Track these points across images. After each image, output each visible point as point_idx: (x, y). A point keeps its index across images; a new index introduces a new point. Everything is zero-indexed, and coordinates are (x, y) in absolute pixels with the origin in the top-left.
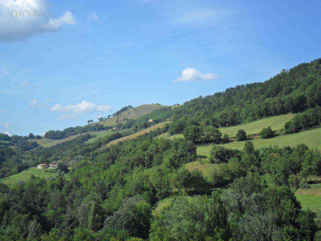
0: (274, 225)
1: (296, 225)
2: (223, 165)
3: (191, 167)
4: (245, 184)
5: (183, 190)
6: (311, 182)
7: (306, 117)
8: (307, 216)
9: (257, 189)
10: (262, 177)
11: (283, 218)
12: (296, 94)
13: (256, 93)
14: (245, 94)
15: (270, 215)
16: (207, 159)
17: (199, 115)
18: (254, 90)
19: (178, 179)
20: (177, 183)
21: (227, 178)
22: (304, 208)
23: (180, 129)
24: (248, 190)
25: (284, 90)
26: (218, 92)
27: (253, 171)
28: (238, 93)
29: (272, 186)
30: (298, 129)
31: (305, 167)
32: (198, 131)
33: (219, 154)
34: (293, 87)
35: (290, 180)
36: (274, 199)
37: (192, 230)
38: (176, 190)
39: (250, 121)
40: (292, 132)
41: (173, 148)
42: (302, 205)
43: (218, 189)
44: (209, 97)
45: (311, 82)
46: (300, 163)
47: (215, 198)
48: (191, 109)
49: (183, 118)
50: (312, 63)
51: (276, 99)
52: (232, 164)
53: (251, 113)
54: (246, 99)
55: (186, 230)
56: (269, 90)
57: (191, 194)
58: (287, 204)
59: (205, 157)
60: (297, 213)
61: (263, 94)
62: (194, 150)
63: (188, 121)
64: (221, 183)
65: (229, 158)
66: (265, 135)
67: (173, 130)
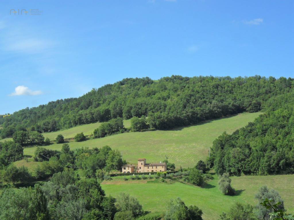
0: (84, 209)
1: (101, 208)
2: (45, 162)
3: (18, 165)
4: (62, 177)
5: (11, 184)
6: (113, 175)
7: (110, 125)
8: (109, 201)
9: (71, 181)
10: (75, 172)
11: (91, 204)
12: (103, 108)
13: (72, 106)
14: (63, 107)
15: (82, 202)
16: (32, 158)
17: (26, 122)
18: (70, 104)
19: (7, 174)
20: (7, 178)
21: (48, 173)
22: (107, 195)
23: (10, 134)
24: (64, 183)
25: (94, 104)
26: (42, 104)
27: (68, 167)
28: (58, 105)
29: (83, 178)
30: (104, 135)
31: (109, 163)
32: (25, 135)
33: (42, 154)
34: (101, 102)
35: (97, 174)
36: (85, 189)
37: (18, 216)
38: (6, 183)
39: (67, 128)
40: (99, 137)
41: (3, 149)
42: (105, 193)
43: (41, 182)
44: (35, 108)
45: (114, 99)
46: (105, 160)
47: (37, 190)
48: (20, 118)
49: (13, 125)
50: (115, 84)
51: (88, 111)
52: (52, 162)
53: (68, 122)
54: (64, 111)
55: (12, 216)
56: (82, 104)
57: (18, 186)
58: (94, 192)
59: (30, 157)
60: (102, 199)
61: (78, 107)
62: (21, 151)
63: (17, 127)
64: (43, 177)
65: (50, 157)
66: (79, 139)
67: (4, 134)
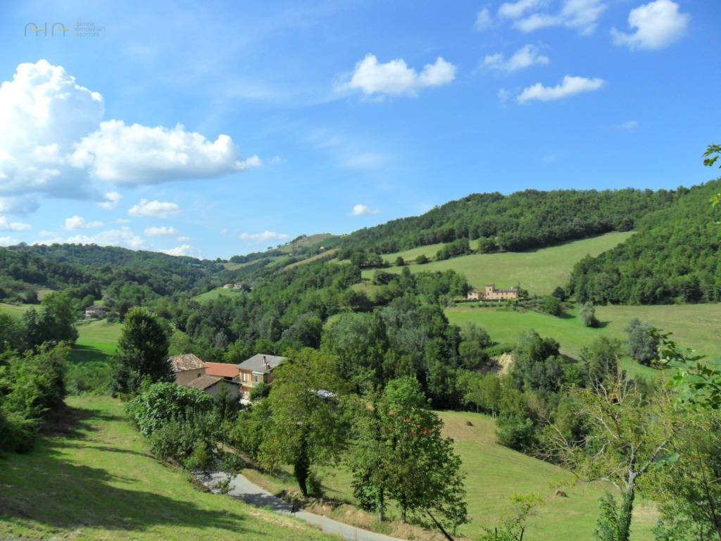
0: (426, 337)
1: (444, 337)
2: (384, 286)
3: (356, 288)
4: (402, 302)
5: (350, 308)
6: (457, 302)
7: (454, 246)
8: (454, 329)
9: (412, 307)
10: (417, 297)
11: (434, 332)
12: (446, 227)
13: (413, 226)
14: (403, 227)
15: (423, 329)
16: (371, 282)
17: (364, 243)
18: (411, 223)
19: (346, 298)
20: (345, 301)
21: (387, 298)
22: (451, 323)
23: (347, 256)
24: (405, 308)
25: (437, 223)
26: (380, 224)
27: (409, 292)
28: (397, 225)
29: (425, 304)
30: (447, 257)
31: (453, 288)
32: (363, 257)
33: (381, 277)
34: (444, 221)
35: (440, 300)
36: (427, 316)
37: (357, 341)
38: (344, 308)
39: (407, 250)
40: (442, 259)
41: (341, 271)
42: (450, 320)
43: (380, 307)
44: (373, 228)
45: (459, 217)
46: (448, 285)
47: (376, 315)
48: (358, 239)
49: (350, 246)
50: (460, 201)
51: (430, 231)
52: (392, 286)
53: (408, 243)
54: (404, 231)
55: (352, 341)
56: (424, 223)
57: (356, 311)
58: (437, 320)
59: (369, 280)
60: (446, 327)
61: (419, 226)
62: (360, 273)
63: (355, 249)
64: (382, 302)
65: (389, 280)
66: (420, 261)
67: (342, 256)
